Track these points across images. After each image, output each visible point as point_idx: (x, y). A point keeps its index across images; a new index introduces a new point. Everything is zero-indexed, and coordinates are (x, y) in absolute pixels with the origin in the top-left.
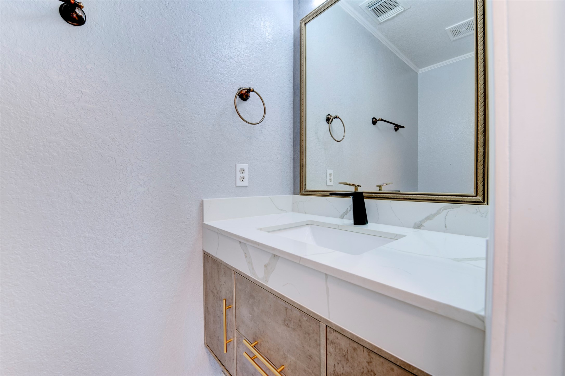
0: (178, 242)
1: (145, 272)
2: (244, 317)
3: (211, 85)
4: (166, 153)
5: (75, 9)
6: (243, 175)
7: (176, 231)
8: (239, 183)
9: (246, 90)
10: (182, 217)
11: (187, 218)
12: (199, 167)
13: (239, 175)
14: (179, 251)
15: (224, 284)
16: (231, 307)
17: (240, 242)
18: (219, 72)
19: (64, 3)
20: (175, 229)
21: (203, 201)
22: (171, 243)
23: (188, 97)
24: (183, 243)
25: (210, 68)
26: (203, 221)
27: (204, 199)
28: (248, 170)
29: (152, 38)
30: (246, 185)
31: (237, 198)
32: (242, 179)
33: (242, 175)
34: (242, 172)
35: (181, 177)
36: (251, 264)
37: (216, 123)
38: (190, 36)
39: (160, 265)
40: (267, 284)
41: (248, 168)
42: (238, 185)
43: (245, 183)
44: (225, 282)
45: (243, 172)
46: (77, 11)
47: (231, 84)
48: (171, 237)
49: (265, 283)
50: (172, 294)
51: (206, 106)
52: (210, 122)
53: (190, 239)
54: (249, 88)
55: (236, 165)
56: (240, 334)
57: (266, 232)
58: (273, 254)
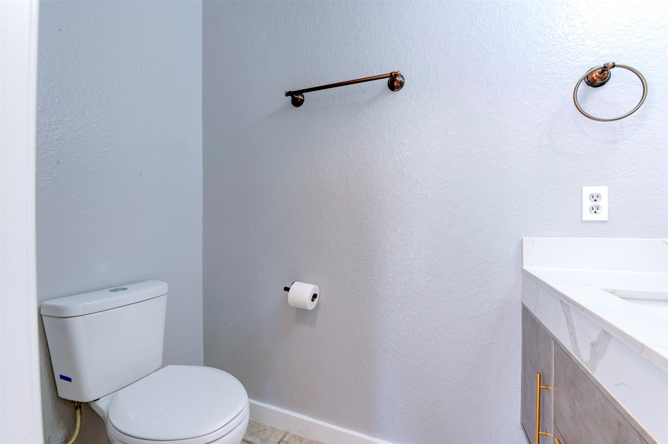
0: (488, 285)
1: (452, 307)
2: (563, 409)
3: (535, 87)
4: (476, 184)
5: (396, 77)
6: (597, 203)
7: (487, 273)
8: (588, 216)
9: (600, 70)
10: (494, 257)
11: (501, 260)
12: (518, 197)
13: (587, 204)
14: (490, 296)
15: (543, 354)
16: (549, 389)
17: (562, 301)
18: (549, 63)
19: (389, 78)
20: (485, 270)
21: (522, 239)
22: (480, 284)
23: (501, 114)
24: (494, 288)
25: (533, 65)
26: (522, 265)
27: (524, 238)
28: (608, 194)
29: (459, 67)
30: (606, 219)
31: (584, 239)
32: (595, 210)
33: (594, 204)
34: (594, 199)
35: (493, 210)
36: (574, 336)
37: (544, 135)
38: (502, 40)
39: (467, 305)
40: (593, 373)
41: (609, 191)
42: (585, 219)
43: (603, 215)
44: (543, 352)
45: (597, 199)
46: (398, 79)
47: (570, 71)
48: (480, 278)
49: (591, 371)
50: (480, 342)
51: (527, 117)
52: (534, 136)
53: (504, 285)
54: (604, 65)
55: (581, 189)
56: (557, 432)
57: (620, 298)
58: (603, 330)
